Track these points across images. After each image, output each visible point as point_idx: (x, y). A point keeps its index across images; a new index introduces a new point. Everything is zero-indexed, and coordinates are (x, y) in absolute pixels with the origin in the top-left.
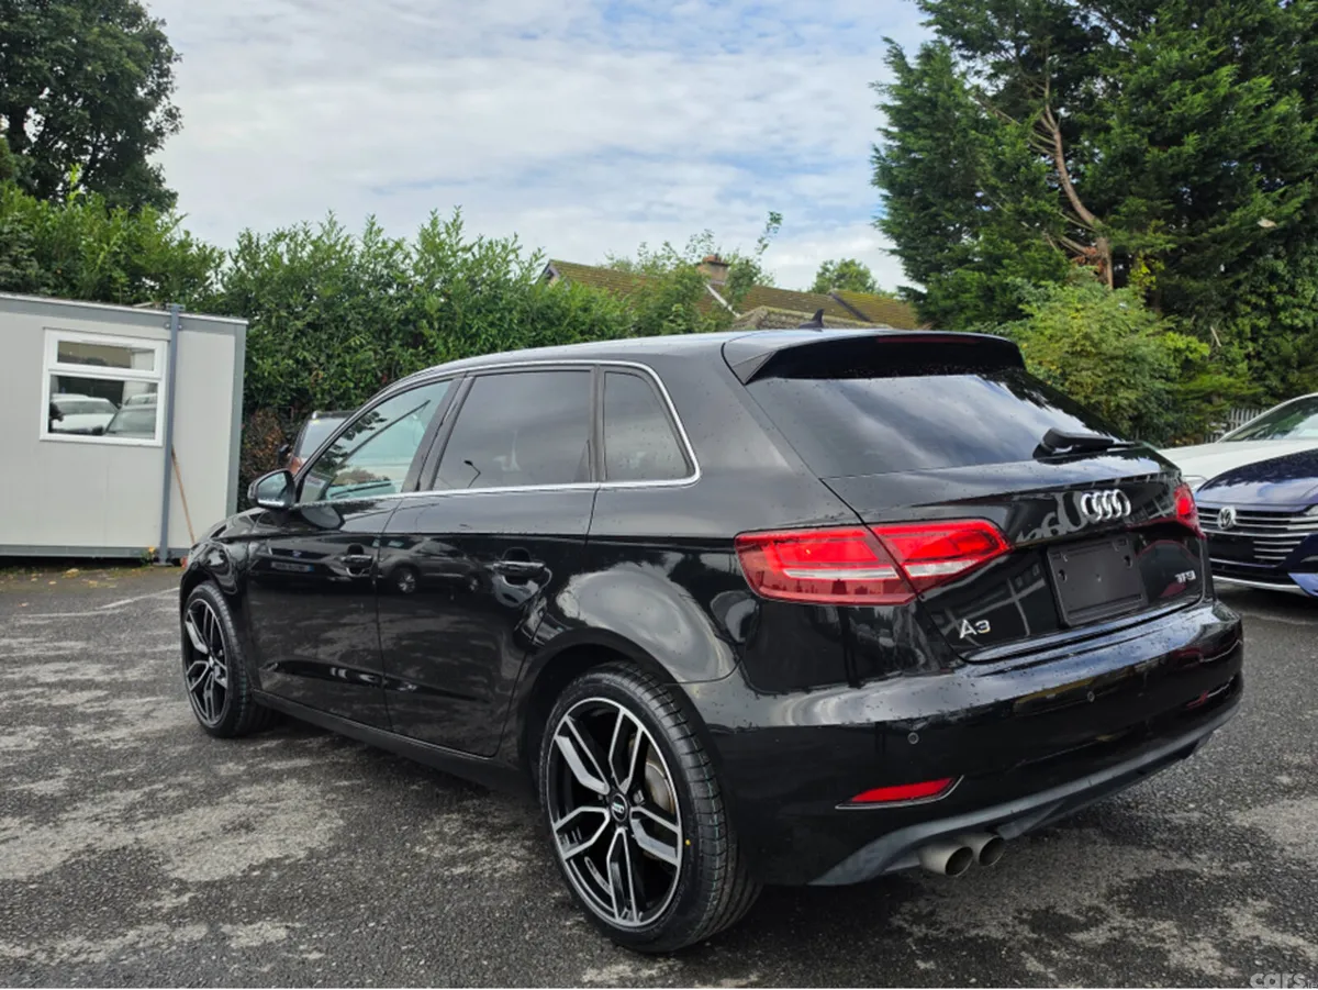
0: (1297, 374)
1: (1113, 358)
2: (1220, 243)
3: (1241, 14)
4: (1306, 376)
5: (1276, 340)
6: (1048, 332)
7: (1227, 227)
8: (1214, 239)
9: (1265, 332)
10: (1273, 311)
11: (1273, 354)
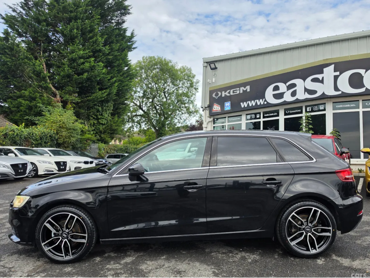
0: (103, 135)
1: (70, 129)
2: (89, 101)
3: (95, 46)
4: (105, 135)
5: (98, 126)
6: (52, 121)
7: (91, 98)
8: (88, 100)
9: (96, 124)
10: (98, 119)
11: (98, 130)
